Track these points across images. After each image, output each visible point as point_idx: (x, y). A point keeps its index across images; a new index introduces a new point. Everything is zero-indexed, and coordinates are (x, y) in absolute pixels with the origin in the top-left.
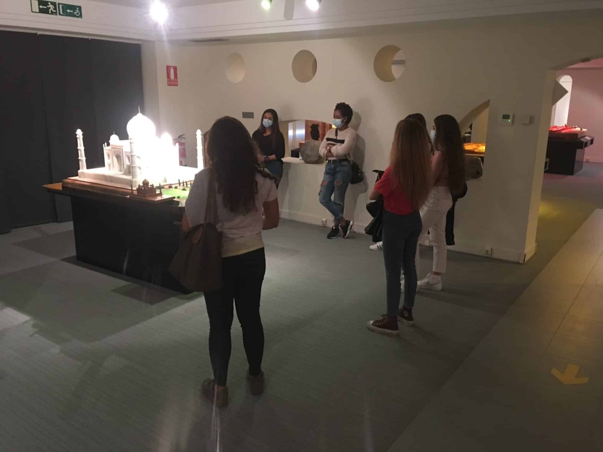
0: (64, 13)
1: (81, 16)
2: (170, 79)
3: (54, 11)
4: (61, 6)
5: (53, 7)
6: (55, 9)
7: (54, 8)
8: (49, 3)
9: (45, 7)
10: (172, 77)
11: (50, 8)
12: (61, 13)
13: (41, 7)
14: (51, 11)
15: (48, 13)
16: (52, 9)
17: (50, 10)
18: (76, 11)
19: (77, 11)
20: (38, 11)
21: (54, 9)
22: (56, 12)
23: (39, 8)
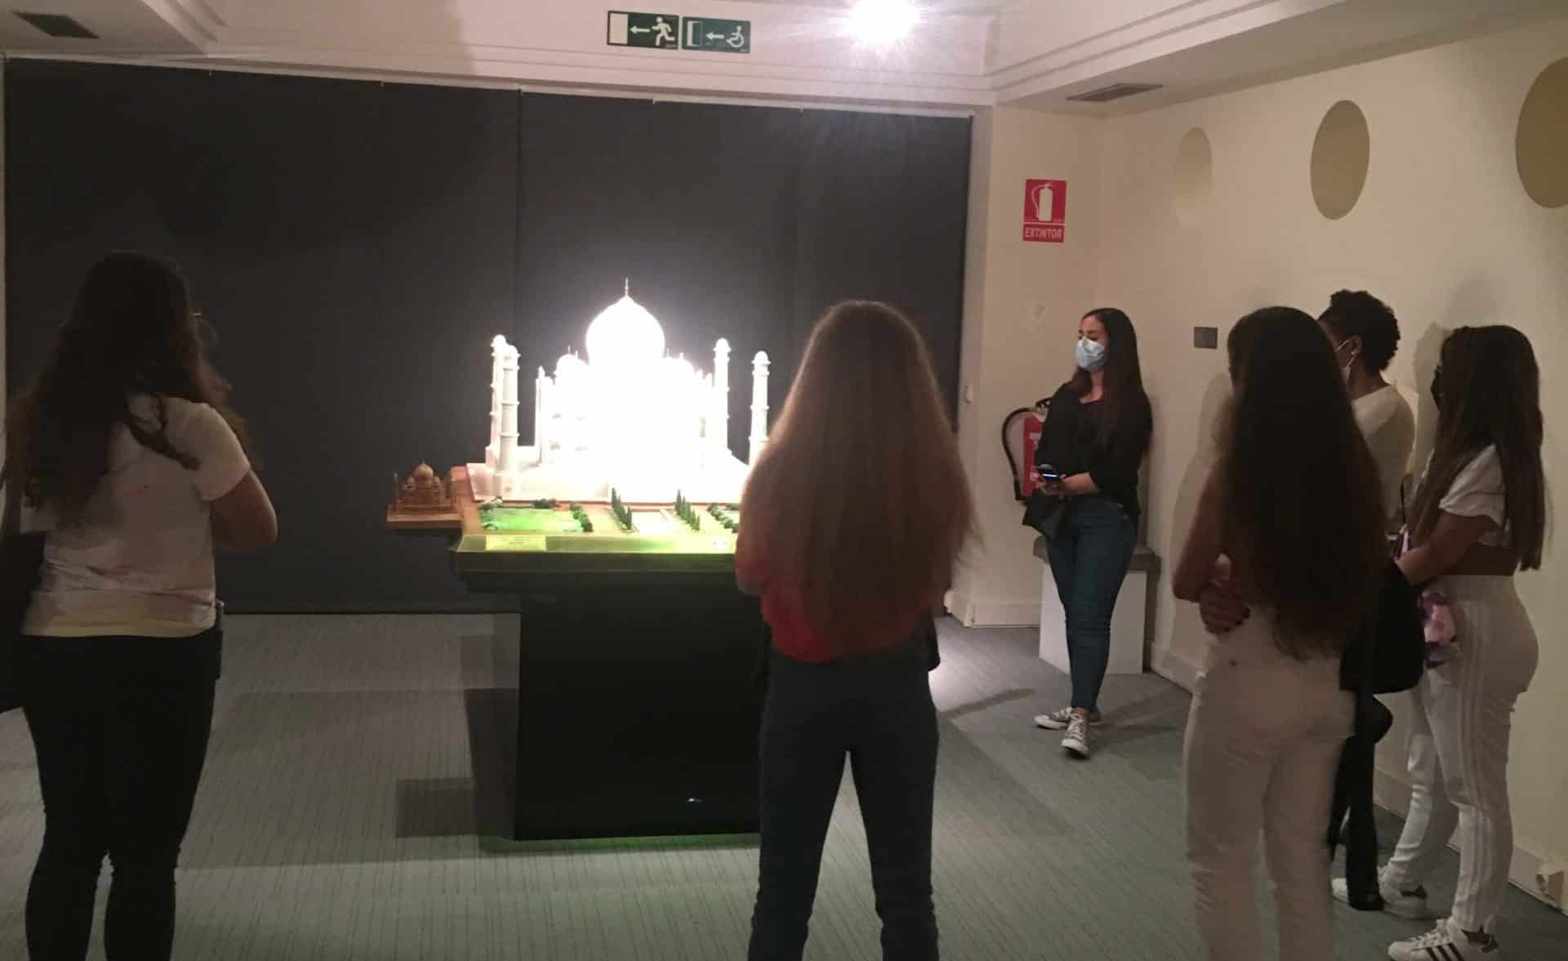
0: (698, 44)
1: (746, 48)
2: (1037, 220)
3: (668, 39)
4: (690, 24)
5: (667, 30)
6: (673, 33)
7: (670, 30)
8: (659, 20)
9: (648, 30)
10: (1045, 213)
11: (659, 32)
12: (690, 43)
13: (635, 30)
14: (663, 39)
15: (654, 46)
16: (664, 33)
17: (659, 37)
18: (734, 36)
19: (738, 35)
20: (624, 40)
21: (670, 34)
22: (676, 42)
23: (630, 34)
